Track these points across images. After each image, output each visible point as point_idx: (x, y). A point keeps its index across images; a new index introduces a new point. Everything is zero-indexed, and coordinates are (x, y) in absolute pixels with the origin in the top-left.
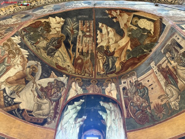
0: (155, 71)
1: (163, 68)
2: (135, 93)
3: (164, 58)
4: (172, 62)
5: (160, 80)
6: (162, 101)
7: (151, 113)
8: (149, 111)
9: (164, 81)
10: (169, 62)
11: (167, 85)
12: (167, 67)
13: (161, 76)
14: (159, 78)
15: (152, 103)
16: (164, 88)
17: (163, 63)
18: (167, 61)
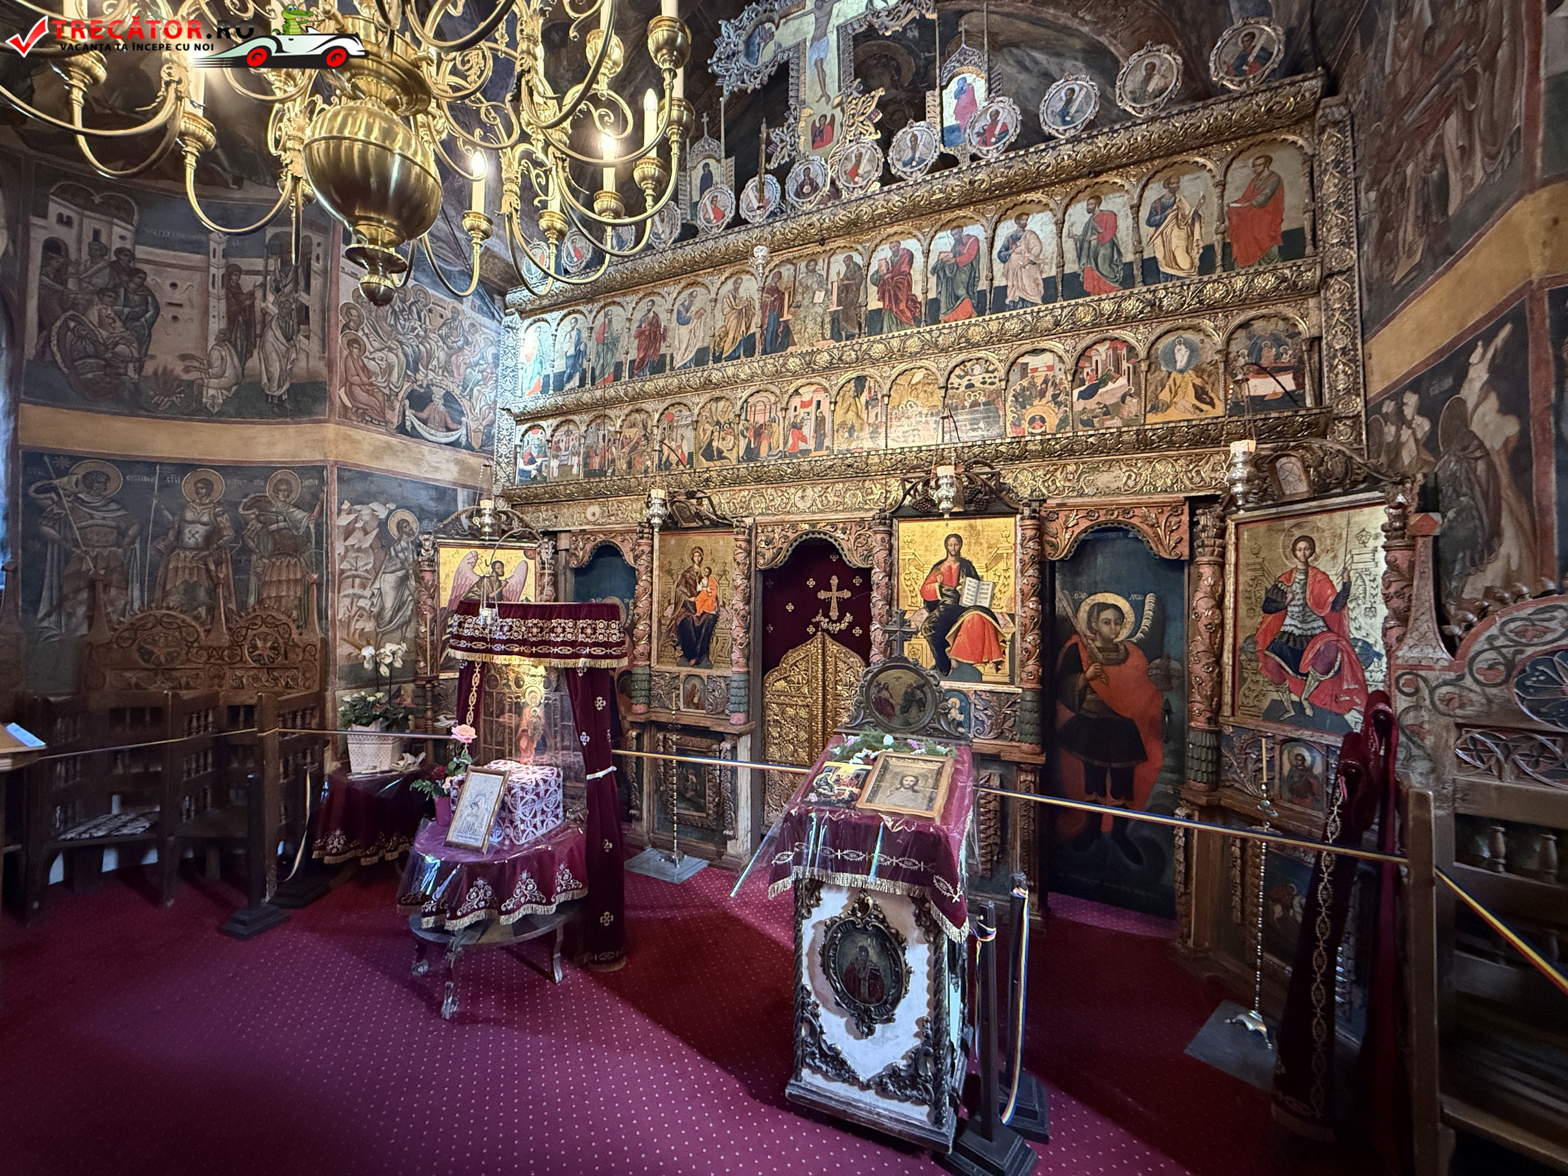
0: (213, 270)
1: (238, 286)
2: (101, 292)
3: (259, 264)
4: (271, 298)
5: (212, 312)
6: (187, 370)
7: (135, 384)
8: (131, 372)
9: (223, 324)
10: (263, 285)
11: (224, 338)
12: (252, 295)
13: (223, 303)
14: (213, 302)
15: (153, 357)
16: (212, 342)
17: (248, 273)
18: (260, 279)
